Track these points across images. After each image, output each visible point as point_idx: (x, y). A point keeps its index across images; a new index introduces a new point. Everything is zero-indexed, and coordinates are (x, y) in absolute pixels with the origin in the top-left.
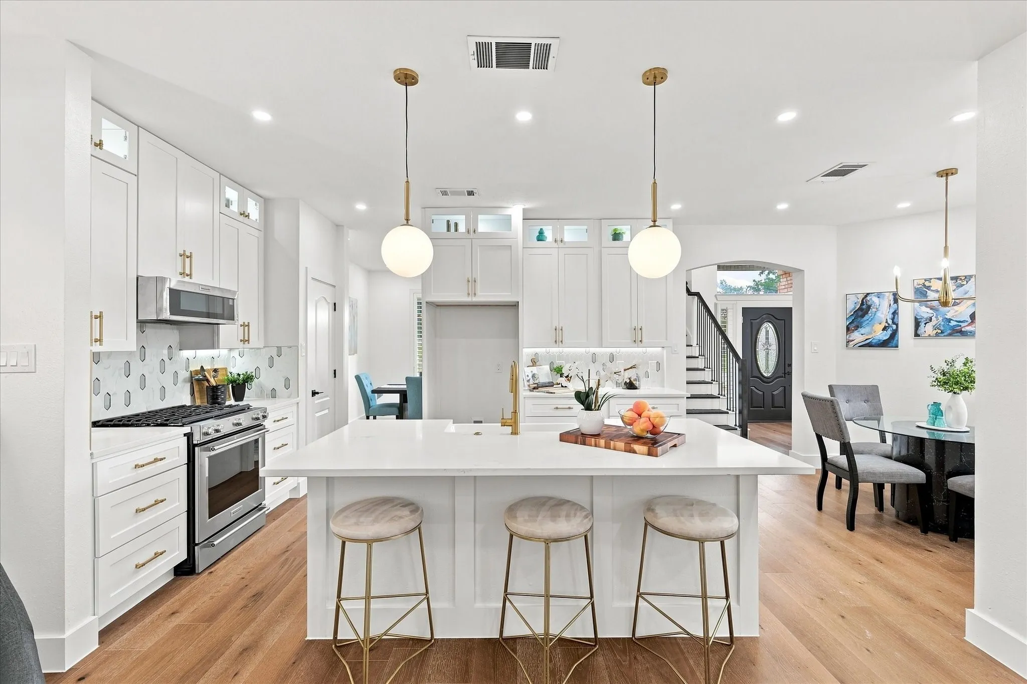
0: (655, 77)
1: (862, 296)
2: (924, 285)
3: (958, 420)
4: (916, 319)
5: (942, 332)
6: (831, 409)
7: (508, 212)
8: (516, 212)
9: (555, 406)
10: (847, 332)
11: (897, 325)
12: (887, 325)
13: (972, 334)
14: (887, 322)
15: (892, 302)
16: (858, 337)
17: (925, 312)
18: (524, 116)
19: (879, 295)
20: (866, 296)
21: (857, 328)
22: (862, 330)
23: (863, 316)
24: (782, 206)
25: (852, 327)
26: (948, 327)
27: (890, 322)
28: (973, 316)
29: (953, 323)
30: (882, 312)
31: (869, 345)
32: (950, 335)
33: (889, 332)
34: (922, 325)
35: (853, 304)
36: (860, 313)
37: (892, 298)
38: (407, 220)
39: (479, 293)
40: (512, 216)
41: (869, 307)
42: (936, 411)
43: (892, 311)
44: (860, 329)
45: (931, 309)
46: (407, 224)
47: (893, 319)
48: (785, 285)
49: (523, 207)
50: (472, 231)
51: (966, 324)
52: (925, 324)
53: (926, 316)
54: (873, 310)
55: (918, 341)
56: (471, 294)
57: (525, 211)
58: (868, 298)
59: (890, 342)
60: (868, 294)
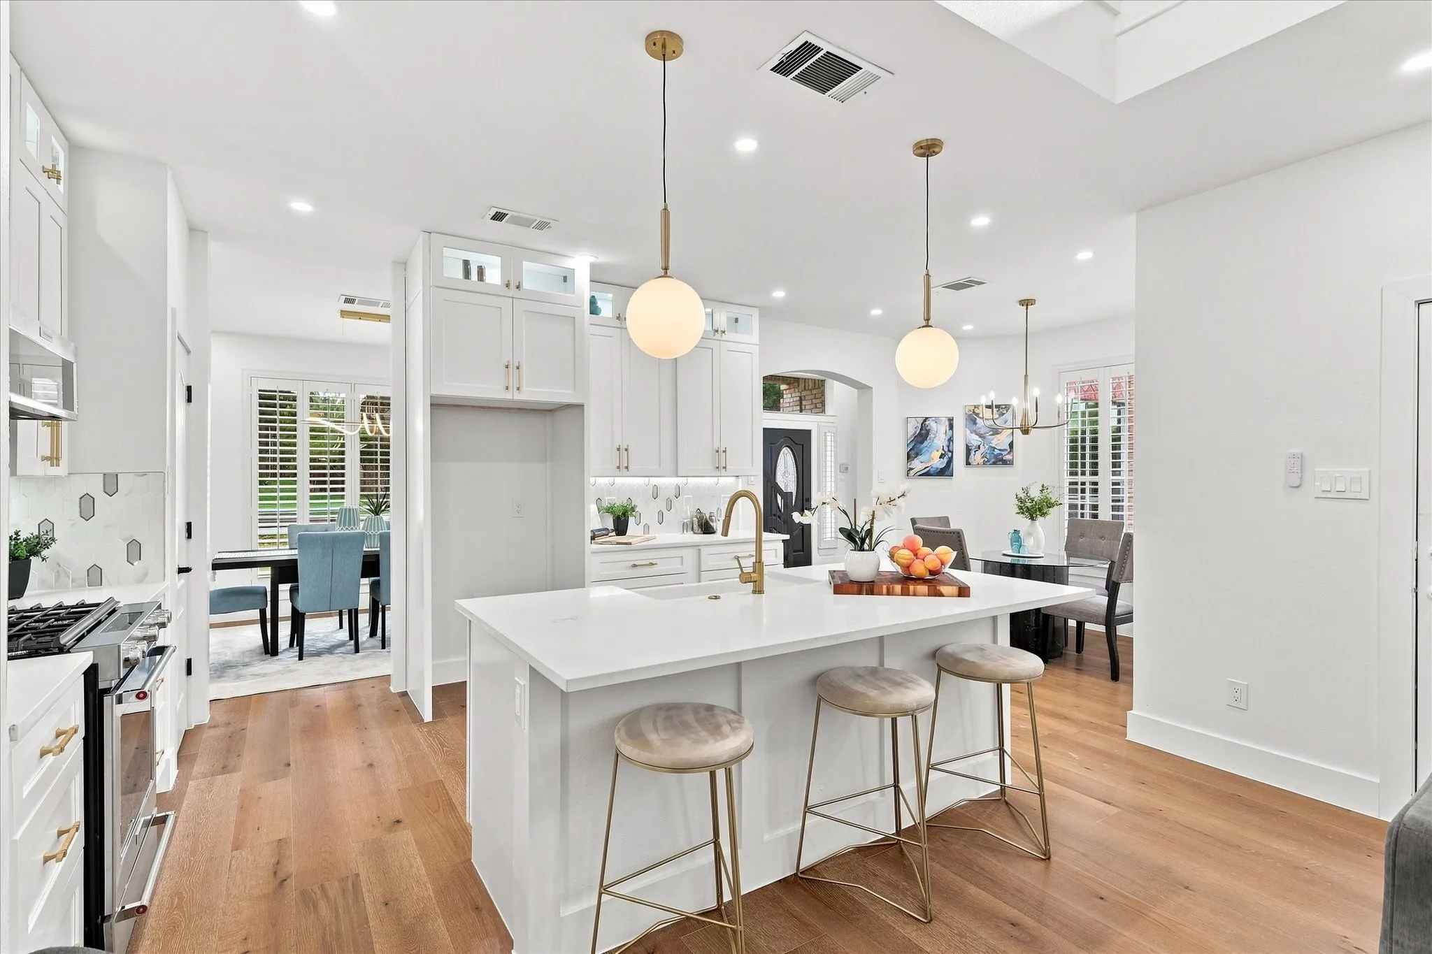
0: (928, 149)
1: (922, 420)
2: (974, 412)
3: (1038, 547)
4: (967, 446)
5: (988, 461)
6: (957, 540)
7: (569, 263)
8: (581, 264)
9: (632, 563)
10: (908, 459)
11: (952, 452)
12: (943, 452)
13: (1010, 463)
14: (943, 450)
15: (948, 429)
16: (918, 465)
17: (975, 440)
18: (746, 145)
19: (937, 420)
20: (925, 421)
21: (917, 454)
22: (921, 458)
23: (922, 442)
24: (876, 312)
25: (912, 453)
26: (993, 455)
27: (946, 449)
28: (1011, 445)
29: (997, 452)
30: (939, 438)
31: (927, 474)
32: (994, 463)
33: (946, 460)
34: (973, 453)
35: (913, 429)
36: (920, 439)
37: (947, 423)
38: (666, 269)
39: (524, 388)
40: (576, 271)
41: (928, 432)
42: (1016, 538)
43: (948, 437)
44: (919, 457)
45: (980, 437)
46: (666, 275)
47: (948, 447)
48: (789, 403)
49: (593, 260)
50: (512, 285)
51: (1006, 452)
52: (975, 452)
53: (975, 444)
54: (931, 436)
55: (970, 469)
56: (510, 388)
57: (594, 267)
58: (927, 423)
59: (945, 472)
60: (927, 418)
